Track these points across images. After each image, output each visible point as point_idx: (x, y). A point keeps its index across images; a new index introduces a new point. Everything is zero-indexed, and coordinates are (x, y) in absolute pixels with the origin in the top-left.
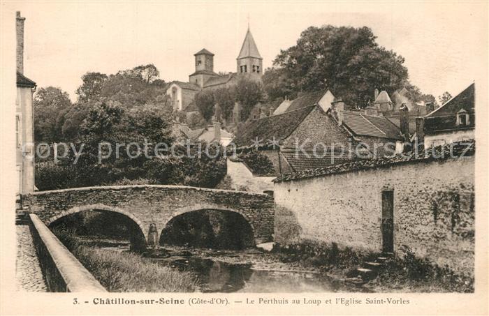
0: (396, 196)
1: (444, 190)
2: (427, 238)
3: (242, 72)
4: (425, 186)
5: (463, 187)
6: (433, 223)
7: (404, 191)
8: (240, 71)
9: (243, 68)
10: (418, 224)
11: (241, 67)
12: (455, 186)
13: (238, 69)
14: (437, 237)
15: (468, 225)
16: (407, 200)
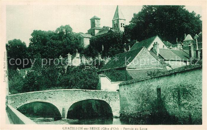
0: (161, 90)
1: (176, 87)
2: (171, 107)
3: (115, 27)
4: (170, 86)
5: (181, 86)
6: (173, 101)
7: (164, 88)
8: (114, 27)
9: (116, 25)
10: (168, 102)
11: (115, 24)
12: (179, 85)
13: (113, 26)
14: (174, 107)
15: (183, 101)
16: (165, 92)
